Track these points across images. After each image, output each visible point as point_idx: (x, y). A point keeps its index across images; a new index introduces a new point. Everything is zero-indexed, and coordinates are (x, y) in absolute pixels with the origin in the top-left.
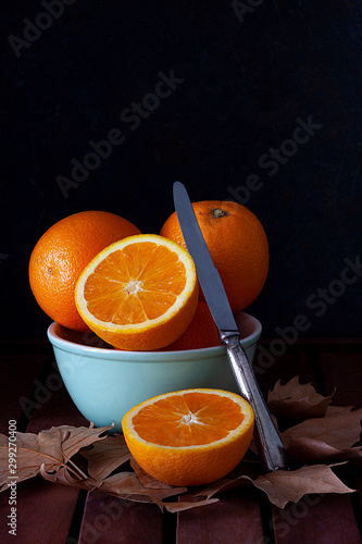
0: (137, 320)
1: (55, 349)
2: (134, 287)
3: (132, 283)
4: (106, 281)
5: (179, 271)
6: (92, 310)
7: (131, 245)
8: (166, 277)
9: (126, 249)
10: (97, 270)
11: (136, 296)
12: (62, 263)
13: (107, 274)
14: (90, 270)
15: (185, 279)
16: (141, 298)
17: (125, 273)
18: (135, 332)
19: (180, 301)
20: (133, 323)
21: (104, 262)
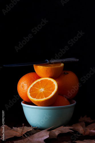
0: (42, 98)
1: (23, 107)
2: (42, 90)
3: (41, 89)
4: (35, 89)
5: (53, 86)
6: (31, 95)
7: (42, 80)
8: (50, 87)
9: (41, 81)
10: (33, 86)
11: (42, 92)
12: (25, 85)
13: (36, 87)
14: (31, 86)
15: (55, 88)
16: (44, 93)
17: (40, 87)
18: (41, 101)
19: (53, 93)
20: (41, 99)
21: (35, 84)
